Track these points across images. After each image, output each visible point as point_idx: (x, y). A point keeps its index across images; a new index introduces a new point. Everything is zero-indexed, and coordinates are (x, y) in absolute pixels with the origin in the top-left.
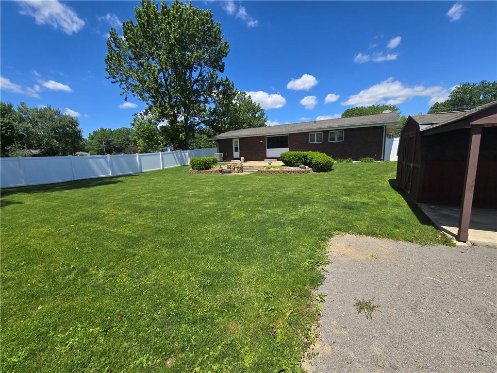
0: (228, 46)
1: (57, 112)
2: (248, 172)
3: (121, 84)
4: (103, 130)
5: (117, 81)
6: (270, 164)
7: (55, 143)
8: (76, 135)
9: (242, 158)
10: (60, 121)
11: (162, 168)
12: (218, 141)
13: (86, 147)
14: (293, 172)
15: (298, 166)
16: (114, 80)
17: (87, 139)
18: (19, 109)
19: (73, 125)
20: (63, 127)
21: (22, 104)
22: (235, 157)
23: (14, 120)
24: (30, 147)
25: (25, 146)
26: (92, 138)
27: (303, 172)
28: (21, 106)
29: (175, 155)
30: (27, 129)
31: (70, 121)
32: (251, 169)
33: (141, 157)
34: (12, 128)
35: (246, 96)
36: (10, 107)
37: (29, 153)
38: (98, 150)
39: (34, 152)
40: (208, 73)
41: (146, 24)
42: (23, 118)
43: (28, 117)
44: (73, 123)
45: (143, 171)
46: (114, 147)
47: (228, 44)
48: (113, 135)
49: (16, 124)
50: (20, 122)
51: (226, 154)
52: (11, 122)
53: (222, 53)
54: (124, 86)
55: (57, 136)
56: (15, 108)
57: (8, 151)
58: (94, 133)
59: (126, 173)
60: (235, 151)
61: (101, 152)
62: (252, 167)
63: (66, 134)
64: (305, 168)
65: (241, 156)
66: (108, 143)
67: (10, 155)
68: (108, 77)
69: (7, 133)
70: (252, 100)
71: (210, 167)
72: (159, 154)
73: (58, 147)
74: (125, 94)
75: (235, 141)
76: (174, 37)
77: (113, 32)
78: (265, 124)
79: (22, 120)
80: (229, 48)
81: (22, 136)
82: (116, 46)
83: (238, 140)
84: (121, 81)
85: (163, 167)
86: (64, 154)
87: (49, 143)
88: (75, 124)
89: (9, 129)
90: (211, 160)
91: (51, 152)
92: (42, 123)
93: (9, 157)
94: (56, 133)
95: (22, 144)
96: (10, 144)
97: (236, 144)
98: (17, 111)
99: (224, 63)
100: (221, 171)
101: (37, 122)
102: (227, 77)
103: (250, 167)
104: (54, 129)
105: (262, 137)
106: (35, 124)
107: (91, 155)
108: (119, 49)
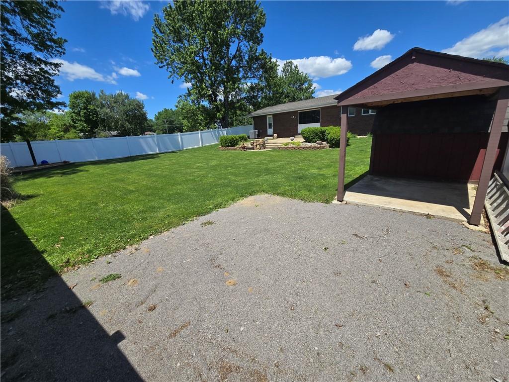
0: (264, 15)
1: (127, 97)
2: (270, 148)
3: (168, 68)
4: (166, 110)
5: (164, 66)
6: (292, 140)
7: (127, 125)
8: (143, 117)
9: (275, 135)
10: (130, 105)
11: (201, 146)
12: (254, 118)
13: (154, 128)
14: (308, 148)
15: (315, 142)
16: (162, 65)
17: (154, 119)
18: (100, 96)
19: (139, 108)
20: (132, 110)
21: (102, 92)
22: (269, 134)
23: (97, 106)
24: (110, 129)
25: (107, 129)
26: (157, 118)
27: (318, 148)
28: (101, 94)
29: (213, 133)
30: (107, 114)
31: (137, 104)
32: (274, 146)
33: (182, 136)
34: (96, 113)
35: (293, 66)
36: (94, 95)
37: (110, 135)
38: (163, 130)
39: (114, 133)
40: (247, 47)
41: (181, 6)
42: (103, 104)
43: (107, 103)
44: (139, 106)
45: (185, 149)
46: (176, 127)
47: (264, 12)
48: (174, 115)
49: (99, 109)
50: (101, 108)
51: (261, 131)
52: (96, 108)
53: (258, 25)
54: (170, 69)
55: (128, 118)
56: (97, 96)
57: (95, 133)
58: (159, 114)
59: (170, 150)
60: (269, 128)
61: (164, 132)
62: (276, 143)
63: (135, 117)
64: (322, 144)
65: (274, 133)
66: (171, 122)
67: (97, 136)
68: (156, 63)
69: (93, 117)
70: (299, 70)
71: (236, 145)
72: (198, 133)
73: (130, 128)
74: (172, 77)
75: (269, 118)
76: (207, 16)
77: (156, 19)
78: (313, 95)
79: (103, 106)
80: (266, 16)
81: (103, 120)
82: (161, 32)
83: (272, 116)
84: (168, 64)
85: (202, 144)
86: (135, 134)
87: (123, 125)
88: (141, 107)
89: (94, 114)
90: (238, 138)
91: (124, 133)
92: (117, 108)
93: (96, 138)
94: (127, 116)
95: (105, 126)
96: (97, 128)
97: (270, 120)
98: (98, 98)
99: (262, 34)
100: (244, 148)
101: (113, 107)
102: (263, 50)
103: (274, 143)
104: (126, 113)
105: (294, 113)
106: (112, 108)
107: (157, 134)
108: (163, 34)
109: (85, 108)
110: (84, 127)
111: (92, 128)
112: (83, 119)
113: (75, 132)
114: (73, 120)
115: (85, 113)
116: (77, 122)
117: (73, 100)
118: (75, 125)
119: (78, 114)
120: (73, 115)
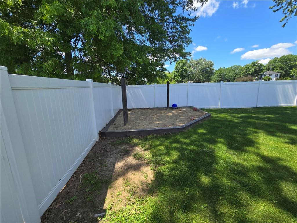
7: (201, 77)
8: (211, 72)
10: (205, 65)
23: (187, 67)
24: (191, 80)
25: (189, 80)
30: (191, 71)
31: (210, 64)
42: (190, 66)
48: (226, 71)
50: (189, 68)
55: (202, 73)
57: (183, 81)
63: (207, 72)
69: (184, 73)
73: (202, 79)
81: (189, 75)
87: (198, 77)
89: (185, 71)
101: (195, 67)
109: (182, 68)
110: (179, 78)
111: (182, 79)
112: (179, 74)
113: (175, 81)
114: (175, 75)
115: (181, 71)
116: (176, 76)
117: (177, 65)
118: (175, 78)
119: (178, 72)
120: (176, 72)
